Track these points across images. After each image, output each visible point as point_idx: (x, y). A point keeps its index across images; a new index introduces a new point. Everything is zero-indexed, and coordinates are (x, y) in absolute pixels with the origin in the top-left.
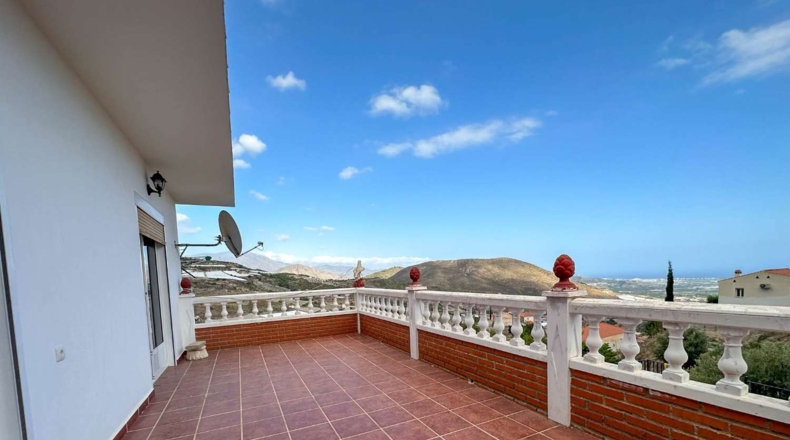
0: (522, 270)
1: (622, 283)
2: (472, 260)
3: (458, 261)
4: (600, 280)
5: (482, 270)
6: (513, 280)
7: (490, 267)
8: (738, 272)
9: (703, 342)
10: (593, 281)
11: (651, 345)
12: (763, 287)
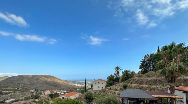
0: (53, 79)
1: (75, 82)
2: (37, 75)
3: (32, 75)
4: (71, 81)
5: (41, 79)
6: (50, 81)
7: (43, 78)
8: (95, 80)
9: (92, 94)
10: (69, 81)
11: (83, 96)
12: (98, 82)
